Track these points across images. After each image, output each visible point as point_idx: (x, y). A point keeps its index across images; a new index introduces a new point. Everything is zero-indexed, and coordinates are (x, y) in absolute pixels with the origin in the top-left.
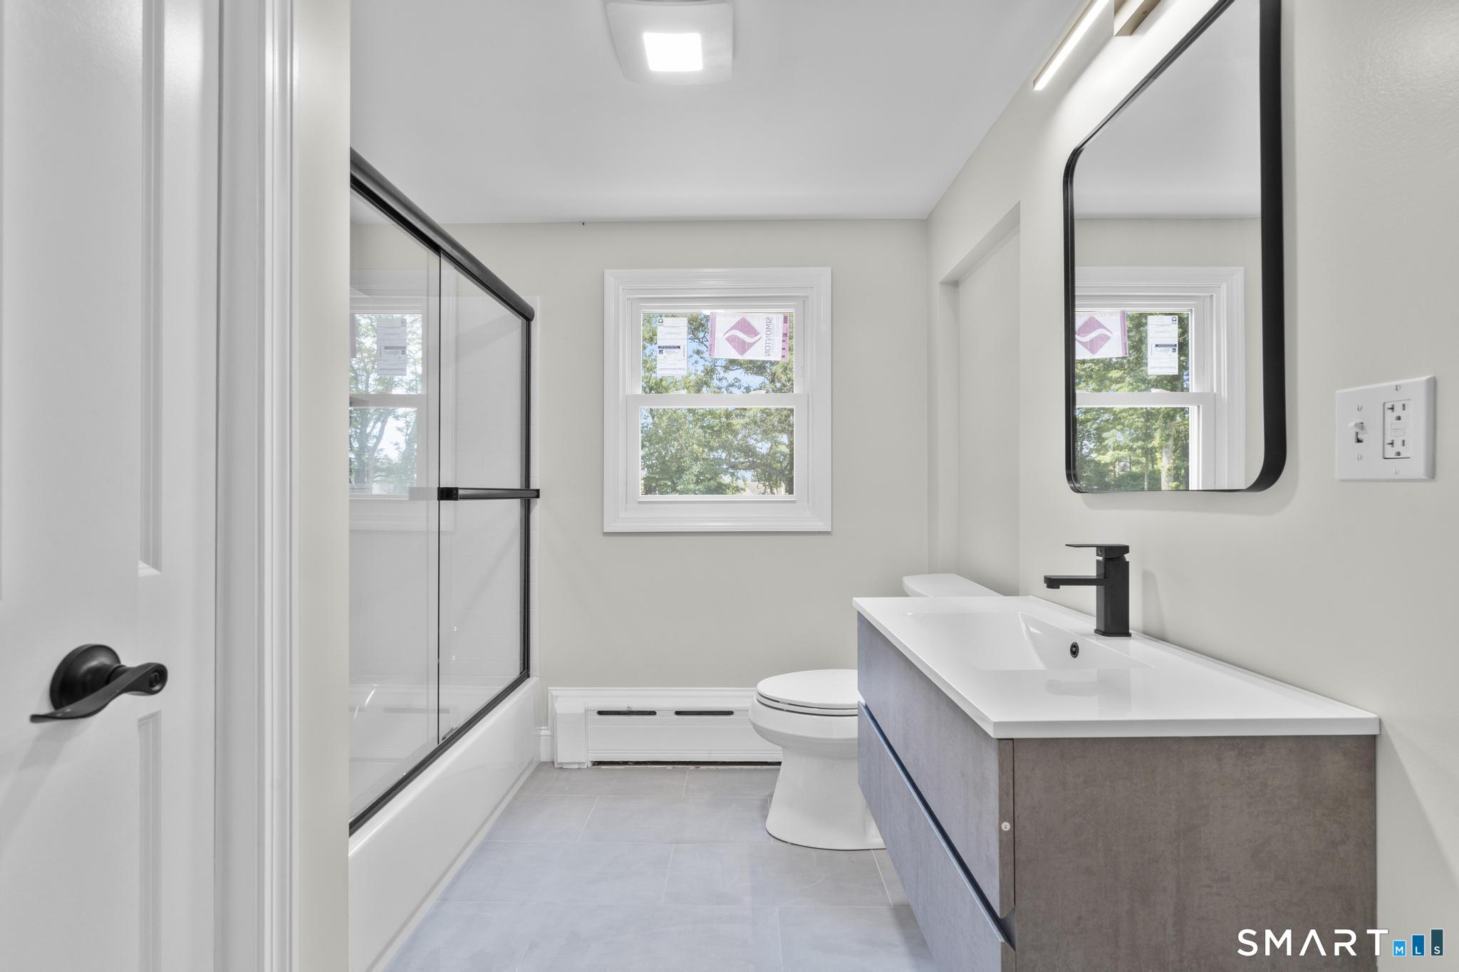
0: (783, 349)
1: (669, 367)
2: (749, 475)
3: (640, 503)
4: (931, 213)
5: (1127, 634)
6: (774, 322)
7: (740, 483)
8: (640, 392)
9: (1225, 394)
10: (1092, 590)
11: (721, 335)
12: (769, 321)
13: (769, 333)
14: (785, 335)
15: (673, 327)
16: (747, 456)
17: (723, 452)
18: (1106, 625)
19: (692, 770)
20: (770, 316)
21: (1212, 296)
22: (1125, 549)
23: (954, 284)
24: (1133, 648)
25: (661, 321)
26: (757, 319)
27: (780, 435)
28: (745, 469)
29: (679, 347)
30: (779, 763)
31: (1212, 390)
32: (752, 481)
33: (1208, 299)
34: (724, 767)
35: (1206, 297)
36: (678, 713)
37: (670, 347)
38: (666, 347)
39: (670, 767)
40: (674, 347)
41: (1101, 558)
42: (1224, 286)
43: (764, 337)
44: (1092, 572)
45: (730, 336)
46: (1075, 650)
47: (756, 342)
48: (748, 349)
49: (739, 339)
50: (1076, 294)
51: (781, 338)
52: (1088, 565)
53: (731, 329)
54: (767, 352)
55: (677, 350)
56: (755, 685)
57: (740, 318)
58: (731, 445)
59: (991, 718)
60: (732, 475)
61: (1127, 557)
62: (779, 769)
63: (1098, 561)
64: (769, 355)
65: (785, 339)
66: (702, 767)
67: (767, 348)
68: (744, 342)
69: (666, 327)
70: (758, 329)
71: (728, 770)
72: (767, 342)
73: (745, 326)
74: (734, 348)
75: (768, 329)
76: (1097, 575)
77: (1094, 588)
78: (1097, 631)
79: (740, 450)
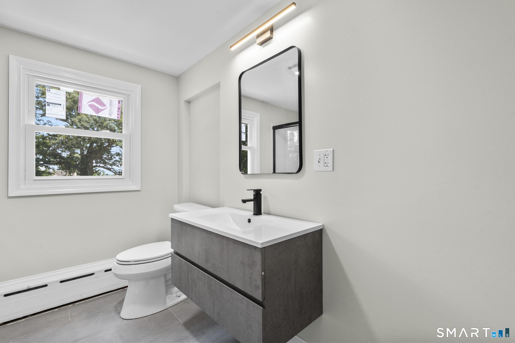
0: (118, 114)
1: (54, 113)
2: (56, 167)
3: (34, 180)
4: (180, 75)
5: (261, 214)
6: (114, 102)
7: (51, 171)
8: (34, 124)
9: (256, 147)
10: (252, 203)
11: (86, 103)
12: (111, 102)
13: (111, 106)
14: (119, 108)
15: (56, 94)
16: (55, 158)
17: (40, 156)
18: (257, 212)
19: (71, 307)
20: (112, 99)
21: (253, 120)
22: (260, 190)
23: (189, 102)
24: (263, 217)
25: (48, 90)
26: (105, 99)
27: (77, 150)
28: (54, 164)
29: (60, 105)
30: (127, 287)
31: (253, 146)
32: (57, 170)
33: (252, 121)
34: (89, 300)
35: (252, 120)
36: (61, 282)
37: (55, 104)
38: (52, 103)
39: (56, 310)
40: (57, 104)
41: (254, 193)
42: (256, 118)
43: (109, 107)
44: (252, 197)
45: (91, 104)
46: (249, 221)
47: (104, 109)
48: (100, 112)
49: (96, 106)
50: (242, 117)
51: (117, 110)
52: (251, 196)
53: (91, 101)
54: (110, 114)
55: (59, 106)
56: (116, 257)
57: (96, 97)
58: (46, 153)
59: (260, 242)
60: (46, 167)
61: (261, 192)
62: (127, 289)
63: (254, 194)
64: (111, 116)
65: (119, 110)
66: (76, 304)
67: (110, 113)
68: (98, 108)
69: (52, 93)
70: (105, 103)
71: (92, 300)
72: (110, 110)
73: (98, 101)
74: (93, 110)
75: (111, 104)
76: (254, 198)
77: (253, 202)
78: (254, 214)
79: (52, 155)
